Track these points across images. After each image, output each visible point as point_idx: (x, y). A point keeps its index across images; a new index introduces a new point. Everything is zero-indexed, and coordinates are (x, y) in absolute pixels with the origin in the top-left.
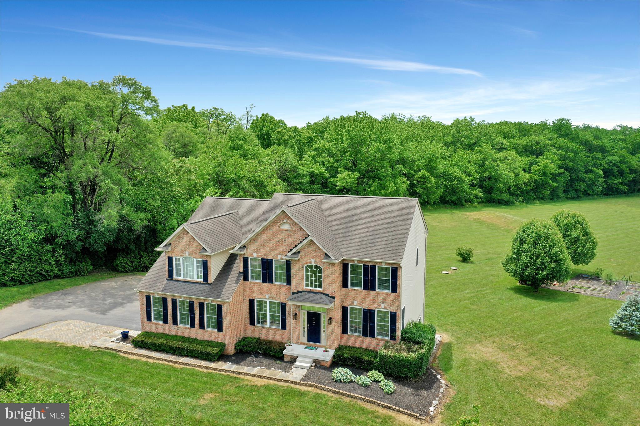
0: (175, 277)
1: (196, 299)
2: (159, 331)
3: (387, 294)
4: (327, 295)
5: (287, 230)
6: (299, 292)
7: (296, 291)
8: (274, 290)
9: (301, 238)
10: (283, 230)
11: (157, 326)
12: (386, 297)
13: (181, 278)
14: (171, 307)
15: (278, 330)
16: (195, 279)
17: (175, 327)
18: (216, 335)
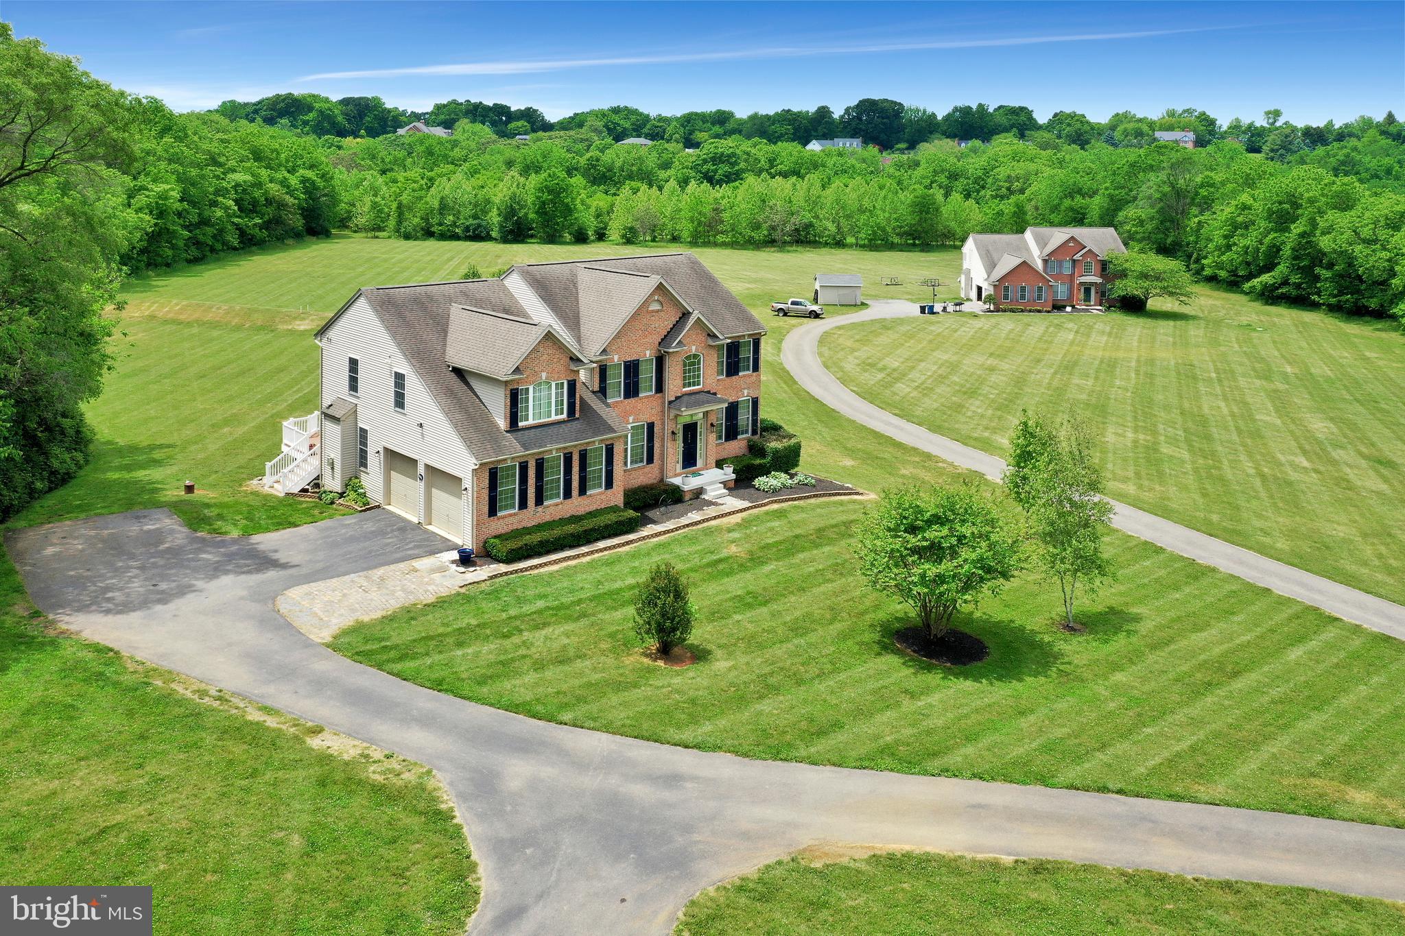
0: (520, 424)
1: (575, 446)
2: (511, 528)
3: (749, 376)
4: (708, 392)
5: (658, 311)
6: (677, 398)
7: (673, 399)
8: (639, 406)
9: (674, 319)
10: (653, 311)
11: (511, 518)
12: (748, 380)
13: (531, 422)
14: (534, 476)
15: (644, 467)
16: (554, 418)
17: (540, 509)
18: (603, 497)
